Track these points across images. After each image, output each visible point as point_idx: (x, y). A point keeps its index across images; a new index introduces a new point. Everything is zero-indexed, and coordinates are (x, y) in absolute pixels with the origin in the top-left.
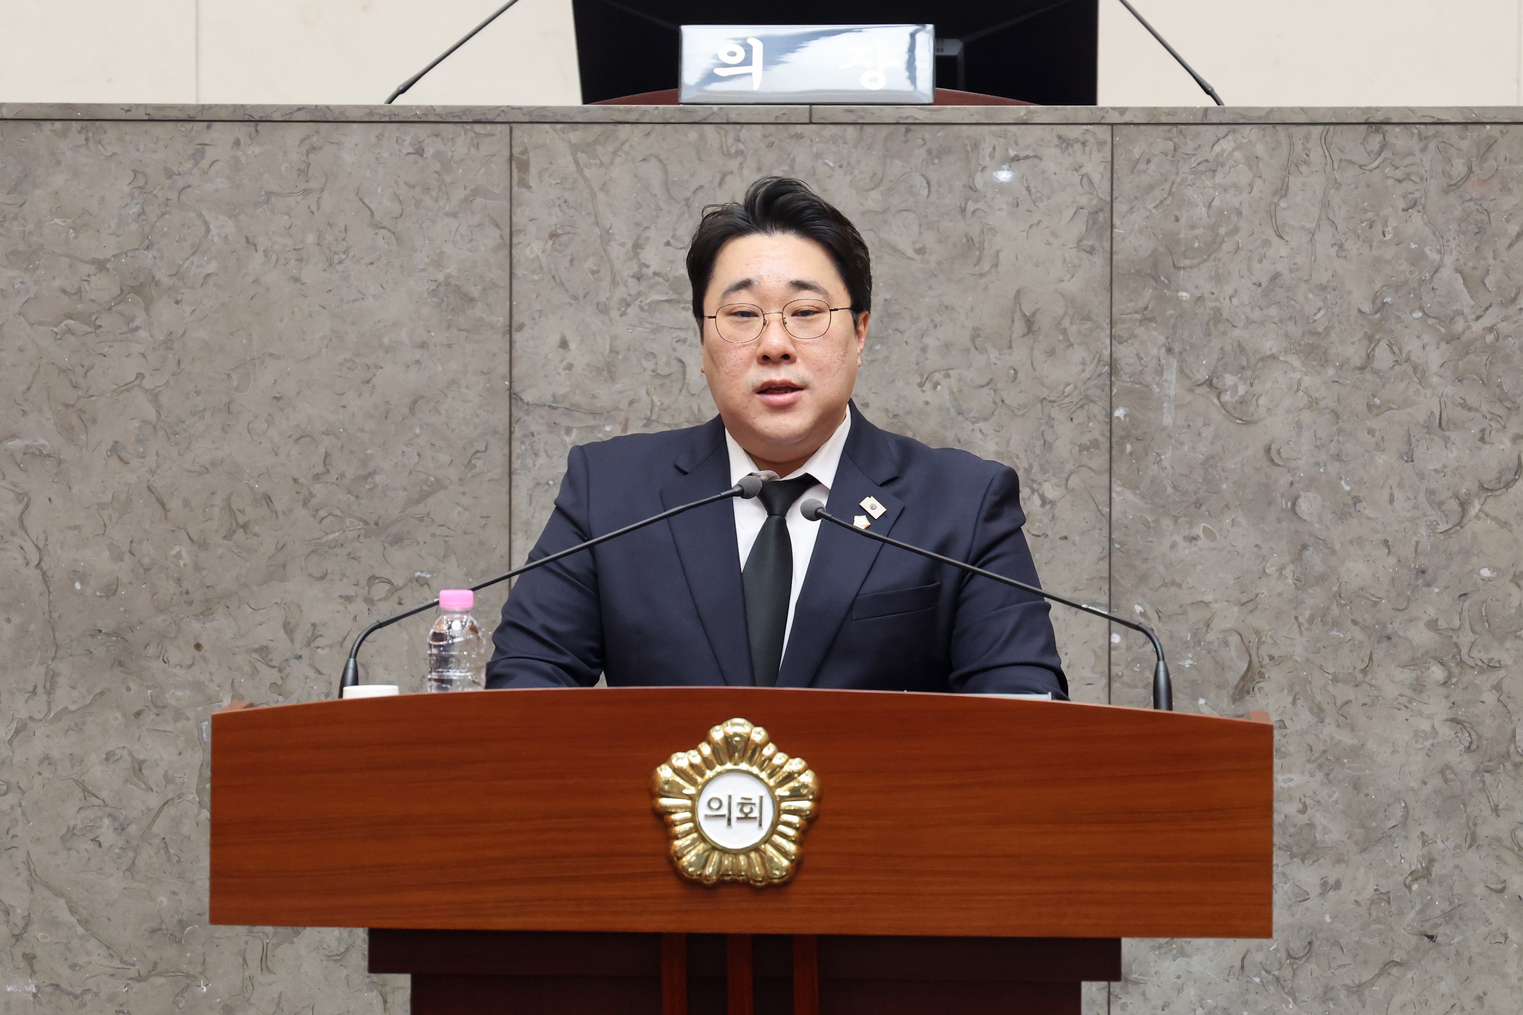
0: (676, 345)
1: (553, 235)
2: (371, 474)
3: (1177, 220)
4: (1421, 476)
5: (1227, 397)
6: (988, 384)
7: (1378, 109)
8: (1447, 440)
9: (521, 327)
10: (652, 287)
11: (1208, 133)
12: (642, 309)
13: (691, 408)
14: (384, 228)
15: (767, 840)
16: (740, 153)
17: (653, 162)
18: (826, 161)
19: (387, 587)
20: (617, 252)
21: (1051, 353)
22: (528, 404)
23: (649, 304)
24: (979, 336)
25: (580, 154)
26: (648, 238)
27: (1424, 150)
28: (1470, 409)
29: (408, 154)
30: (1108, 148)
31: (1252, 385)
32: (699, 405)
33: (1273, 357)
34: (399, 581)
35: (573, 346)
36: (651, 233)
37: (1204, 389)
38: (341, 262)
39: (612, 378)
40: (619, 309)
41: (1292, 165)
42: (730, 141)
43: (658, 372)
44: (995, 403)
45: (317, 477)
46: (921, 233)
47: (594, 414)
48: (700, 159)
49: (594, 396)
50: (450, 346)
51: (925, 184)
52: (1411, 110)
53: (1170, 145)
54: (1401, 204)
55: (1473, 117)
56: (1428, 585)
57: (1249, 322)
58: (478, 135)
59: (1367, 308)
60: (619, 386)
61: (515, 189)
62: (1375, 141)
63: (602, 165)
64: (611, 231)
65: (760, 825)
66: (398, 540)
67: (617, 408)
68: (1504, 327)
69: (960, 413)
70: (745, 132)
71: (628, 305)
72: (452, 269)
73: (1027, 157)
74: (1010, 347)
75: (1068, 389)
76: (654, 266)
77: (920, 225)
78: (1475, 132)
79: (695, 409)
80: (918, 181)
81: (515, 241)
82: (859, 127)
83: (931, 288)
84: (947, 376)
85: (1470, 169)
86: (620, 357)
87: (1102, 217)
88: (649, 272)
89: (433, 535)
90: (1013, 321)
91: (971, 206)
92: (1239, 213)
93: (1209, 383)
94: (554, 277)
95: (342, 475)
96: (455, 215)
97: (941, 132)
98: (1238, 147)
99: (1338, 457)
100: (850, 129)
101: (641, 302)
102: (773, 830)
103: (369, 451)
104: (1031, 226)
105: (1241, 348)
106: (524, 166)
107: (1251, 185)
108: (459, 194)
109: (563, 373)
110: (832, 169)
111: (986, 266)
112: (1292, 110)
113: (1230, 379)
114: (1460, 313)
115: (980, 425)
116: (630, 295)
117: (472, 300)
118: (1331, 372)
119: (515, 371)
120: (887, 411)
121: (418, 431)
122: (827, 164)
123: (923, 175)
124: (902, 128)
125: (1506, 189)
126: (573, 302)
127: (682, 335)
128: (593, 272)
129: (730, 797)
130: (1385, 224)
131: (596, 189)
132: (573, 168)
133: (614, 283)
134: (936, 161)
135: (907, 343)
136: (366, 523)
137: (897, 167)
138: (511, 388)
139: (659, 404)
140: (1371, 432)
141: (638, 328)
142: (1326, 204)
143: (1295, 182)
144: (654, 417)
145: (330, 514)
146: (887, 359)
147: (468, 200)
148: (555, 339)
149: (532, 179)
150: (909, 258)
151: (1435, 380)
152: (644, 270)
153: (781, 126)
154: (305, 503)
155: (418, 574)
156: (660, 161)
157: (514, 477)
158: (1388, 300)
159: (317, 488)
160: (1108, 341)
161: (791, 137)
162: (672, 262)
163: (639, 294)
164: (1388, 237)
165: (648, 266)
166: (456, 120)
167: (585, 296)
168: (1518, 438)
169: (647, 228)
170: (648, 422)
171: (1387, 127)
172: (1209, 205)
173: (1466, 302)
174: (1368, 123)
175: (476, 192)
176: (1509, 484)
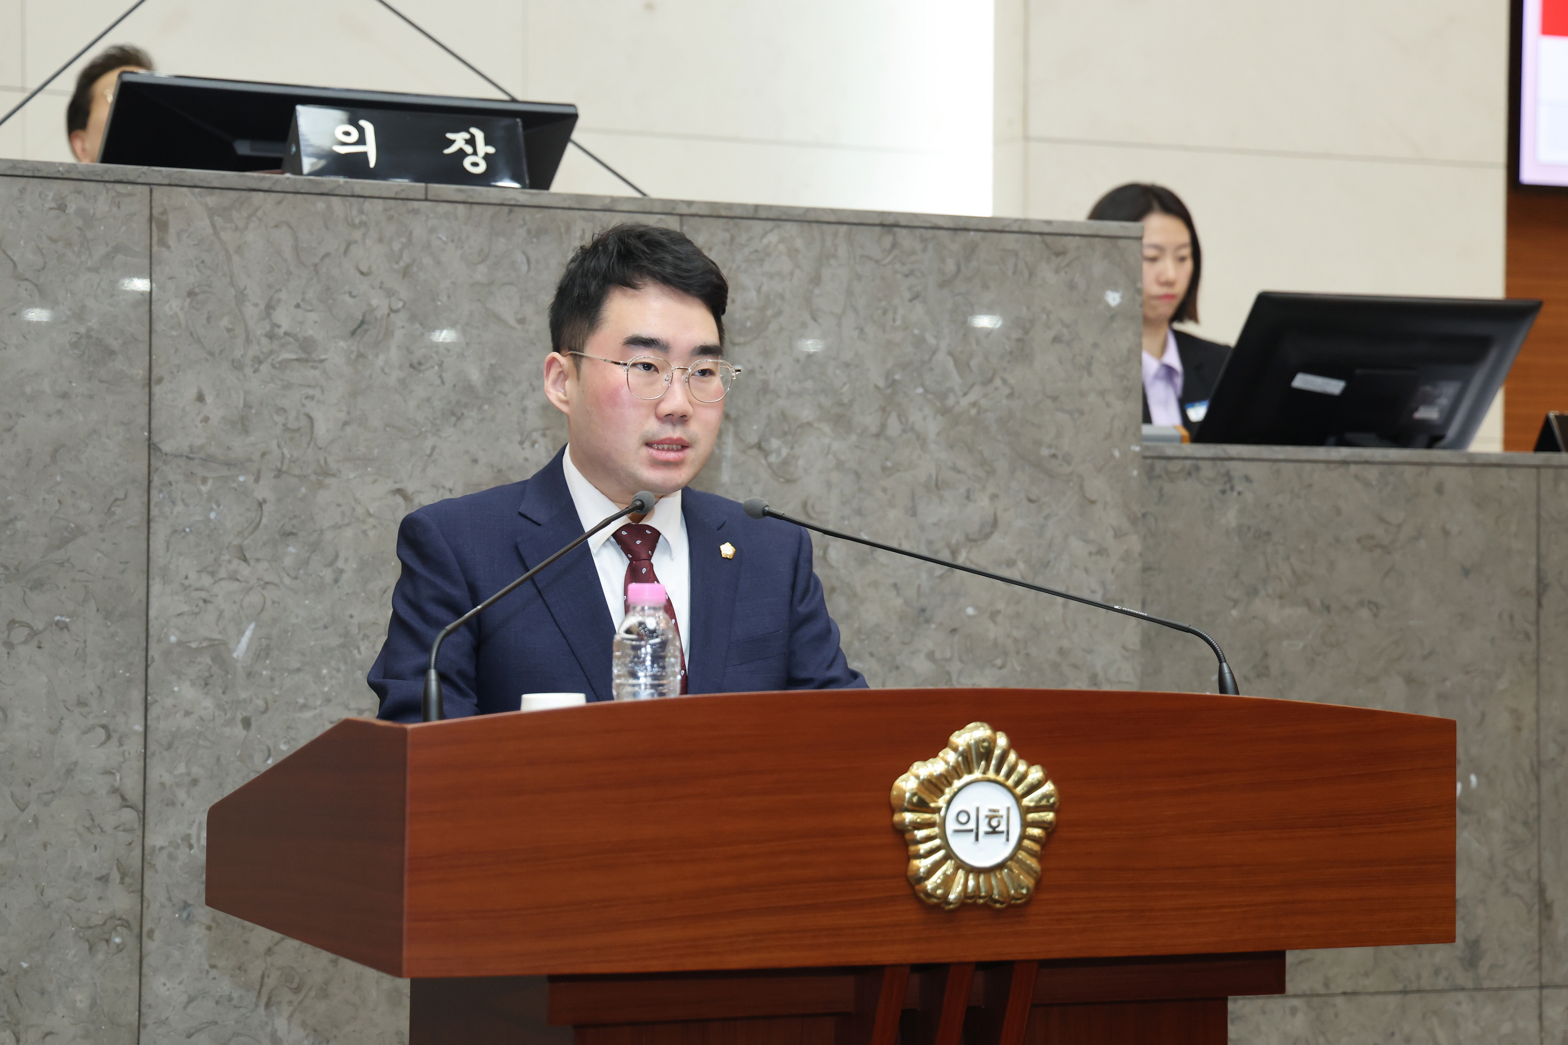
0: (304, 401)
1: (191, 294)
2: (12, 521)
4: (922, 528)
5: (773, 459)
7: (890, 214)
8: (941, 498)
9: (160, 380)
10: (282, 346)
11: (758, 226)
12: (273, 366)
13: (318, 461)
14: (27, 280)
16: (363, 224)
17: (284, 229)
18: (440, 235)
19: (26, 631)
20: (251, 312)
22: (166, 454)
23: (280, 363)
25: (216, 218)
26: (279, 300)
27: (924, 250)
28: (959, 471)
29: (51, 209)
31: (792, 448)
32: (325, 459)
33: (809, 424)
34: (39, 626)
35: (209, 399)
36: (283, 295)
37: (755, 451)
39: (246, 431)
40: (252, 366)
41: (824, 258)
42: (354, 212)
43: (289, 426)
46: (521, 305)
47: (228, 464)
48: (327, 228)
49: (229, 448)
50: (91, 397)
51: (525, 261)
52: (916, 216)
53: (727, 236)
54: (907, 295)
55: (961, 224)
56: (928, 621)
57: (790, 393)
58: (119, 194)
59: (881, 383)
60: (252, 439)
61: (155, 248)
62: (887, 241)
63: (237, 229)
64: (245, 292)
66: (38, 585)
67: (250, 460)
68: (984, 403)
70: (367, 205)
71: (260, 362)
72: (93, 323)
76: (285, 326)
77: (521, 298)
78: (963, 237)
79: (322, 462)
80: (519, 257)
81: (154, 297)
82: (468, 206)
83: (530, 355)
84: (544, 435)
85: (959, 270)
86: (253, 411)
89: (73, 580)
92: (782, 297)
93: (759, 446)
94: (191, 334)
96: (95, 270)
97: (539, 215)
98: (782, 240)
99: (859, 512)
100: (461, 207)
101: (273, 360)
103: (10, 498)
105: (784, 416)
106: (164, 227)
107: (792, 274)
108: (100, 251)
109: (200, 425)
110: (445, 243)
112: (824, 210)
113: (775, 443)
114: (951, 390)
116: (262, 353)
117: (112, 353)
118: (854, 438)
119: (154, 423)
120: (492, 466)
121: (58, 478)
122: (440, 239)
123: (524, 253)
124: (506, 209)
125: (985, 287)
126: (209, 358)
127: (311, 392)
128: (229, 330)
129: (978, 809)
130: (895, 313)
131: (232, 252)
132: (209, 230)
133: (248, 341)
134: (535, 240)
135: (509, 404)
136: (6, 568)
137: (501, 244)
138: (149, 438)
139: (288, 456)
140: (884, 490)
141: (270, 385)
142: (850, 293)
143: (826, 273)
144: (285, 468)
146: (493, 419)
147: (109, 257)
148: (192, 393)
149: (172, 240)
150: (512, 327)
151: (933, 447)
152: (276, 330)
153: (400, 202)
155: (57, 618)
156: (291, 227)
157: (152, 524)
158: (897, 377)
161: (409, 212)
162: (301, 323)
163: (271, 352)
164: (898, 323)
165: (279, 327)
166: (98, 178)
167: (221, 352)
168: (994, 497)
169: (280, 290)
170: (279, 473)
171: (897, 230)
172: (759, 290)
173: (956, 380)
174: (882, 225)
175: (117, 249)
176: (988, 536)
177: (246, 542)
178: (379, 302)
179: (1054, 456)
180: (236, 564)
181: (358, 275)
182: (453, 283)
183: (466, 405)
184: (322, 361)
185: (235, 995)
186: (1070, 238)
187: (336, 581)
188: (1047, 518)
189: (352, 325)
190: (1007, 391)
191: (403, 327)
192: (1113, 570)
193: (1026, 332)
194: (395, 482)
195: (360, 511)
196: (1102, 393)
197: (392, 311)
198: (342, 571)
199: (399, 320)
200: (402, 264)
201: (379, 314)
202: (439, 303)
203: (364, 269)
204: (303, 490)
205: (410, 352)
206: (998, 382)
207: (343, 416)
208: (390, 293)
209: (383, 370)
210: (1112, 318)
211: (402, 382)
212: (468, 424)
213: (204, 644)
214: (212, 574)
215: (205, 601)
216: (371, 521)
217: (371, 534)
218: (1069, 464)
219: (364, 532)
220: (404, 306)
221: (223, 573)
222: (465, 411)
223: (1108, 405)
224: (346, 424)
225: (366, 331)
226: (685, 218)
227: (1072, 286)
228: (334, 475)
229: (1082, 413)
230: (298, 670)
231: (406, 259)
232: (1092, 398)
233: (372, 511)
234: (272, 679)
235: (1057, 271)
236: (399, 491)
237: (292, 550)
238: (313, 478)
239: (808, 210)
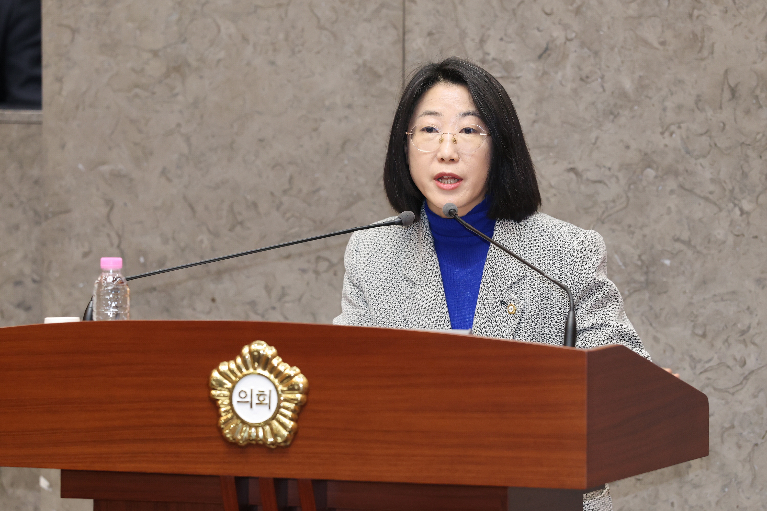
1: (430, 34)
2: (318, 190)
6: (706, 133)
14: (326, 29)
15: (274, 417)
19: (327, 263)
20: (469, 43)
21: (747, 112)
24: (700, 100)
26: (489, 36)
36: (491, 32)
38: (300, 51)
44: (710, 146)
45: (285, 192)
46: (663, 32)
50: (366, 107)
61: (407, 3)
64: (466, 31)
65: (270, 408)
69: (688, 152)
72: (367, 56)
74: (721, 108)
75: (759, 137)
76: (493, 54)
77: (663, 26)
81: (407, 37)
83: (669, 68)
84: (680, 127)
88: (490, 58)
90: (723, 90)
91: (696, 13)
95: (300, 191)
96: (368, 20)
102: (277, 412)
103: (316, 175)
104: (735, 26)
108: (372, 7)
111: (705, 53)
115: (701, 160)
117: (380, 76)
120: (640, 151)
121: (346, 162)
129: (252, 390)
135: (653, 105)
136: (314, 222)
145: (293, 216)
146: (641, 116)
147: (377, 11)
150: (656, 48)
154: (278, 208)
159: (285, 199)
162: (504, 51)
165: (488, 54)
169: (489, 29)
175: (382, 6)
178: (558, 34)
181: (544, 16)
182: (613, 18)
183: (621, 107)
184: (518, 78)
189: (539, 52)
191: (575, 51)
194: (570, 163)
197: (568, 40)
199: (573, 46)
200: (575, 5)
201: (558, 42)
202: (602, 33)
203: (548, 11)
205: (580, 69)
208: (566, 27)
209: (561, 83)
211: (575, 91)
212: (622, 120)
216: (553, 191)
220: (576, 37)
222: (620, 111)
224: (535, 122)
225: (549, 55)
231: (578, 2)
233: (553, 184)
236: (572, 170)
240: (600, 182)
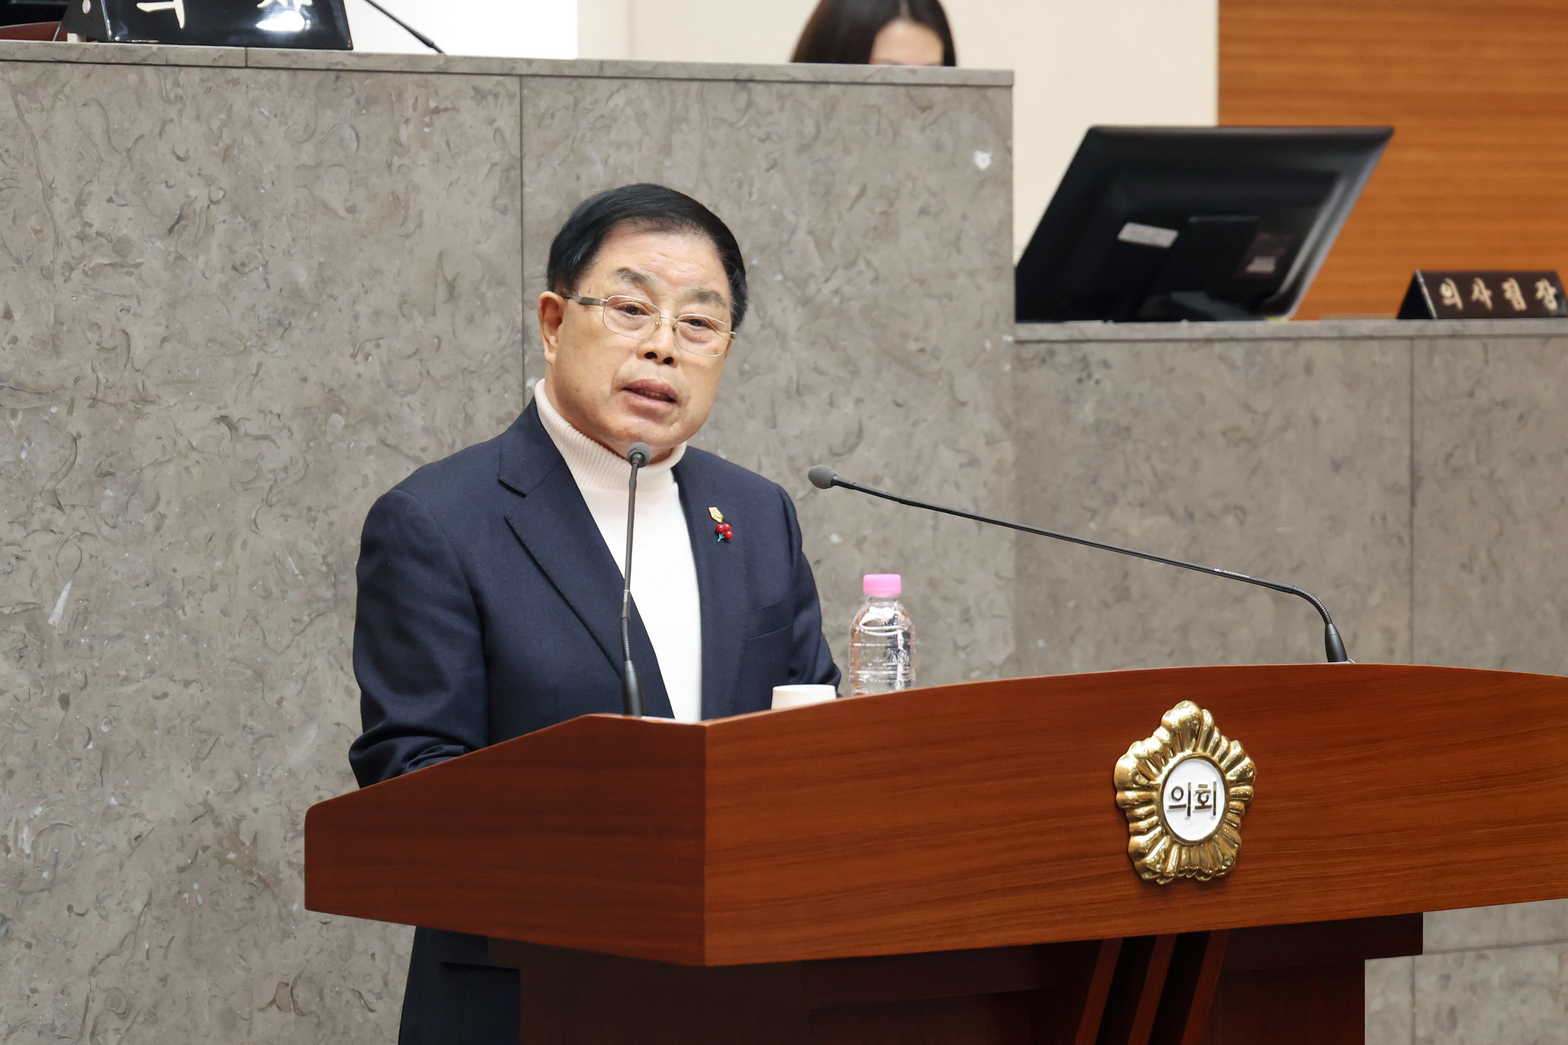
0: (120, 314)
3: (578, 178)
4: (783, 442)
6: (415, 354)
7: (744, 66)
8: (803, 405)
10: (95, 248)
11: (603, 85)
12: (86, 274)
13: (135, 385)
16: (179, 98)
17: (94, 107)
18: (262, 109)
20: (60, 208)
21: (470, 320)
23: (93, 269)
24: (405, 302)
25: (20, 97)
26: (90, 193)
27: (782, 109)
28: (821, 373)
30: (517, 101)
32: (143, 382)
35: (17, 316)
36: (94, 188)
39: (57, 352)
40: (63, 274)
41: (675, 122)
42: (169, 85)
43: (104, 344)
44: (421, 374)
46: (351, 191)
47: (40, 393)
48: (140, 105)
49: (39, 374)
51: (354, 137)
53: (571, 99)
54: (764, 164)
55: (821, 76)
60: (64, 362)
62: (742, 99)
63: (43, 109)
64: (53, 186)
67: (62, 387)
68: (847, 290)
69: (390, 386)
70: (183, 75)
71: (72, 269)
73: (446, 110)
74: (434, 314)
76: (97, 224)
77: (351, 182)
78: (822, 92)
79: (140, 387)
80: (348, 133)
82: (291, 72)
83: (361, 250)
84: (378, 346)
85: (818, 132)
86: (65, 328)
87: (514, 174)
88: (92, 231)
90: (436, 286)
91: (397, 161)
92: (629, 172)
97: (368, 81)
98: (628, 103)
100: (284, 75)
101: (85, 266)
104: (451, 184)
107: (640, 143)
109: (8, 347)
110: (267, 118)
111: (411, 226)
112: (674, 65)
114: (811, 276)
115: (409, 399)
116: (73, 258)
120: (323, 385)
122: (263, 113)
123: (353, 127)
124: (332, 75)
125: (847, 151)
126: (16, 265)
127: (126, 303)
128: (37, 232)
129: (1190, 784)
130: (751, 186)
131: (38, 137)
132: (13, 113)
133: (58, 244)
134: (364, 112)
135: (340, 310)
137: (328, 118)
139: (104, 381)
140: (742, 398)
141: (82, 296)
142: (703, 164)
143: (677, 140)
144: (100, 396)
146: (323, 327)
150: (341, 218)
151: (793, 344)
152: (88, 230)
153: (218, 70)
156: (101, 105)
158: (754, 262)
160: (520, 307)
161: (228, 82)
162: (115, 221)
163: (83, 256)
164: (755, 197)
165: (91, 226)
167: (29, 258)
168: (859, 401)
169: (91, 182)
170: (94, 401)
171: (751, 85)
172: (605, 163)
173: (817, 264)
174: (736, 81)
176: (852, 448)
177: (60, 486)
178: (197, 191)
179: (922, 350)
180: (51, 513)
181: (175, 160)
182: (278, 167)
183: (294, 313)
184: (138, 265)
185: (58, 1024)
186: (936, 89)
187: (158, 529)
188: (915, 424)
189: (169, 221)
190: (871, 275)
191: (224, 221)
192: (985, 484)
193: (891, 204)
194: (219, 408)
195: (182, 444)
196: (972, 274)
197: (212, 202)
198: (163, 516)
199: (219, 213)
200: (221, 145)
201: (198, 206)
202: (262, 191)
203: (181, 154)
204: (121, 421)
205: (232, 251)
206: (861, 265)
207: (161, 330)
208: (209, 181)
209: (203, 274)
210: (982, 183)
211: (225, 287)
212: (296, 335)
213: (18, 609)
214: (25, 525)
215: (17, 558)
216: (195, 455)
217: (195, 470)
218: (937, 359)
219: (187, 469)
220: (224, 197)
221: (36, 524)
222: (293, 321)
223: (979, 288)
224: (165, 340)
225: (185, 227)
226: (525, 80)
227: (938, 147)
228: (153, 402)
229: (951, 298)
230: (119, 637)
231: (226, 139)
232: (961, 280)
234: (91, 648)
235: (923, 129)
236: (224, 419)
237: (109, 493)
238: (131, 406)
239: (657, 65)
240: (265, 438)
